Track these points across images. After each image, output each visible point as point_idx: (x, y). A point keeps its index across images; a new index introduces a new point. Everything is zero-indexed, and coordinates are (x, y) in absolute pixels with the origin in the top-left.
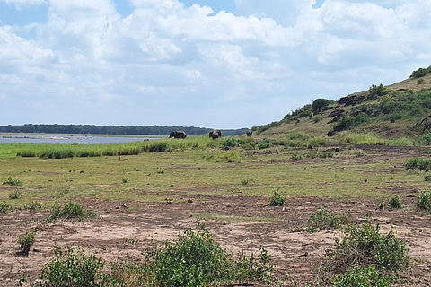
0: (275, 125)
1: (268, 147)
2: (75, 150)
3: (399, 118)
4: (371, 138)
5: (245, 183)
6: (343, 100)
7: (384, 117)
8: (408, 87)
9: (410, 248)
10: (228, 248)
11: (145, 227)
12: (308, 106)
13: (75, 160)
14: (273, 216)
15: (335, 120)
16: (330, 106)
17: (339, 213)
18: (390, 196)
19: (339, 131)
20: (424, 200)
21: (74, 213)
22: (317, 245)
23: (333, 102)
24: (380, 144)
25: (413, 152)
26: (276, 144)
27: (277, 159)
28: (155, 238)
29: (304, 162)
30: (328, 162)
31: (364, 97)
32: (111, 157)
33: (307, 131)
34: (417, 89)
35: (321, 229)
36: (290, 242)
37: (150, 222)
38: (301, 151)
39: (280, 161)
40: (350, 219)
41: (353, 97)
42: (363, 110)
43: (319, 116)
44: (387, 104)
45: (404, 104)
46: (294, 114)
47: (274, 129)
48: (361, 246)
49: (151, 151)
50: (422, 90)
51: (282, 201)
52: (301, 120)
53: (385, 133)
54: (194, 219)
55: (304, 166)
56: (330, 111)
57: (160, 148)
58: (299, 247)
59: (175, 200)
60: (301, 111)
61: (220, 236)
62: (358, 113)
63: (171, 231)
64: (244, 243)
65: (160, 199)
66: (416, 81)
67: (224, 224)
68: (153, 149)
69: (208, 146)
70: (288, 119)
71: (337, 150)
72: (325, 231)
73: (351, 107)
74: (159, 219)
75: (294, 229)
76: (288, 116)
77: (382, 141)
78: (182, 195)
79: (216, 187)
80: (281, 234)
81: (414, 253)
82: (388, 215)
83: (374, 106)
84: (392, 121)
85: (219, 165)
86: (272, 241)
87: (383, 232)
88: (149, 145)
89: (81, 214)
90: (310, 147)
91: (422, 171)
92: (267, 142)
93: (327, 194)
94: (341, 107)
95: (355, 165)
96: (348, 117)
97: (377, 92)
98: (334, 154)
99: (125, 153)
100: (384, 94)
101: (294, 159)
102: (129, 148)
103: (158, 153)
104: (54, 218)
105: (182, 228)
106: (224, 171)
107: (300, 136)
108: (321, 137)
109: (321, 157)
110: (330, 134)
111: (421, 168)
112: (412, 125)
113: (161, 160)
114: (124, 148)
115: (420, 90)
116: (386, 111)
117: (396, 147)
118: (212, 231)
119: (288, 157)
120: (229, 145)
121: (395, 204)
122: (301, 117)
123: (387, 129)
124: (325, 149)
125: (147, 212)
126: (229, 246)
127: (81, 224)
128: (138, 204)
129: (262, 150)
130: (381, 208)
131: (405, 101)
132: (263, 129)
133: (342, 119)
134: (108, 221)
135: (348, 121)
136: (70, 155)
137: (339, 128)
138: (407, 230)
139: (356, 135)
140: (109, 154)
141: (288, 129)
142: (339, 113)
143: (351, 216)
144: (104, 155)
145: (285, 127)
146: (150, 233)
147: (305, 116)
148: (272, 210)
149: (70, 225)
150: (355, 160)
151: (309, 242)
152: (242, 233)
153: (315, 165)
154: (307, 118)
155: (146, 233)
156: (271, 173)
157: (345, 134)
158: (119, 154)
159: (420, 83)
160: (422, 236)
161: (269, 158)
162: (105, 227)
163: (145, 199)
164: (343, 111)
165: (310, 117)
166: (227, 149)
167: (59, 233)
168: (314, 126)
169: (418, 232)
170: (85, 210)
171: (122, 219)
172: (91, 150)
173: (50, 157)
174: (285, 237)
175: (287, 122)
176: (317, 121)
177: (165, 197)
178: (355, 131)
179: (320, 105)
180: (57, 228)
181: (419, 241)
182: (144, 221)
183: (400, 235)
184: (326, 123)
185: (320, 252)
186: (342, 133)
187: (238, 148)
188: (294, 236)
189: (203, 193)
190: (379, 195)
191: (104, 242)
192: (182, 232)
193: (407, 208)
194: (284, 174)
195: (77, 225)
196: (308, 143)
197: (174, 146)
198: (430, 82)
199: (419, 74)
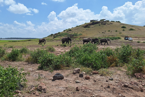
0: (46, 37)
4: (58, 39)
6: (55, 34)
12: (50, 35)
33: (50, 38)
38: (49, 40)
42: (57, 35)
57: (30, 40)
68: (29, 41)
70: (48, 36)
84: (61, 37)
95: (55, 42)
97: (59, 33)
98: (53, 41)
102: (25, 40)
108: (52, 39)
109: (51, 41)
113: (30, 42)
115: (64, 33)
116: (60, 35)
121: (58, 46)
131: (62, 34)
136: (16, 41)
137: (54, 38)
140: (22, 41)
141: (48, 38)
142: (54, 36)
157: (55, 38)
172: (20, 41)
173: (13, 42)
179: (52, 35)
184: (53, 37)
197: (32, 40)
198: (66, 32)
199: (64, 31)
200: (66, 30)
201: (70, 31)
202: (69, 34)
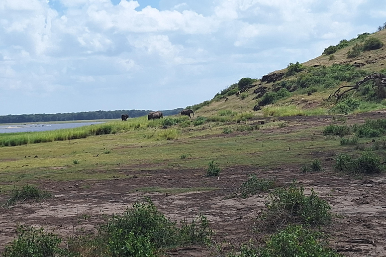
0: (206, 103)
1: (201, 123)
2: (29, 137)
3: (314, 91)
4: (291, 110)
5: (183, 158)
6: (265, 78)
7: (302, 91)
8: (321, 63)
9: (331, 206)
10: (172, 216)
11: (96, 204)
12: (235, 85)
13: (29, 146)
14: (209, 185)
15: (259, 96)
16: (254, 84)
17: (268, 179)
18: (312, 161)
19: (263, 106)
20: (342, 162)
21: (32, 195)
22: (250, 209)
23: (256, 80)
24: (300, 115)
25: (329, 120)
26: (208, 121)
27: (210, 134)
28: (106, 212)
29: (234, 135)
30: (255, 134)
31: (283, 74)
32: (62, 142)
33: (235, 107)
34: (329, 64)
35: (253, 194)
36: (226, 207)
37: (100, 198)
38: (231, 126)
39: (213, 136)
40: (278, 184)
41: (274, 75)
42: (284, 86)
43: (245, 93)
44: (304, 79)
45: (318, 78)
46: (223, 93)
47: (206, 108)
48: (289, 208)
49: (97, 134)
50: (334, 65)
51: (217, 171)
52: (229, 98)
53: (303, 105)
54: (140, 193)
55: (234, 138)
56: (254, 88)
57: (106, 131)
58: (234, 212)
59: (122, 176)
60: (229, 90)
61: (164, 206)
62: (279, 89)
63: (120, 205)
64: (185, 211)
65: (108, 177)
66: (328, 57)
67: (167, 196)
68: (99, 132)
69: (148, 126)
70: (218, 97)
71: (263, 123)
72: (257, 195)
73: (272, 83)
74: (108, 195)
75: (228, 196)
76: (217, 95)
77: (301, 112)
78: (127, 172)
79: (158, 163)
80: (218, 201)
81: (334, 210)
82: (311, 178)
83: (293, 82)
84: (309, 94)
85: (159, 143)
86: (210, 208)
87: (307, 193)
88: (96, 129)
89: (37, 195)
90: (239, 122)
91: (338, 137)
92: (201, 119)
93: (256, 163)
94: (264, 84)
95: (279, 135)
96: (270, 93)
97: (295, 69)
98: (260, 126)
99: (74, 137)
100: (300, 70)
101: (226, 133)
102: (78, 132)
103: (104, 136)
104: (13, 200)
105: (129, 202)
106: (164, 147)
107: (229, 113)
108: (248, 112)
109: (249, 129)
110: (256, 109)
111: (337, 134)
112: (326, 96)
113: (107, 141)
114: (72, 133)
115: (331, 66)
116: (303, 85)
117: (314, 117)
118: (156, 202)
119: (220, 132)
120: (167, 124)
121: (316, 168)
122: (229, 95)
123: (305, 101)
124: (252, 122)
125: (97, 189)
126: (172, 215)
127: (38, 204)
128: (89, 182)
129: (197, 127)
130: (304, 171)
131: (319, 75)
132: (197, 108)
133: (265, 94)
134: (62, 200)
135: (271, 96)
136: (25, 142)
137: (263, 103)
138: (328, 190)
139: (279, 108)
140: (60, 139)
141: (219, 106)
142: (263, 90)
143: (278, 181)
144: (55, 140)
145: (215, 105)
146: (101, 208)
147: (233, 94)
148: (208, 180)
149: (29, 206)
150: (279, 131)
151: (242, 206)
152: (183, 202)
153: (244, 137)
154: (235, 96)
155: (97, 209)
156: (206, 146)
157: (269, 108)
158: (69, 139)
159: (331, 59)
160: (341, 194)
161: (203, 133)
162: (60, 206)
163: (95, 178)
164: (265, 88)
165: (237, 94)
166: (165, 128)
167: (18, 214)
168: (241, 103)
169: (337, 191)
170: (41, 192)
171: (75, 197)
172: (44, 136)
173: (7, 145)
174: (222, 203)
175: (218, 101)
176: (243, 98)
177: (112, 175)
178: (277, 105)
179: (245, 84)
180: (17, 209)
181: (339, 199)
182: (96, 198)
183: (322, 194)
184: (251, 99)
185: (253, 215)
186: (266, 107)
187: (175, 127)
188: (229, 202)
189: (147, 169)
190: (301, 160)
191: (60, 219)
192: (129, 206)
193: (327, 170)
194: (218, 147)
195: (34, 205)
196: (236, 118)
197: (118, 129)
198: (340, 57)
199: (330, 51)
200: (344, 44)
201: (372, 54)
202: (367, 69)
